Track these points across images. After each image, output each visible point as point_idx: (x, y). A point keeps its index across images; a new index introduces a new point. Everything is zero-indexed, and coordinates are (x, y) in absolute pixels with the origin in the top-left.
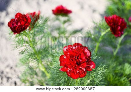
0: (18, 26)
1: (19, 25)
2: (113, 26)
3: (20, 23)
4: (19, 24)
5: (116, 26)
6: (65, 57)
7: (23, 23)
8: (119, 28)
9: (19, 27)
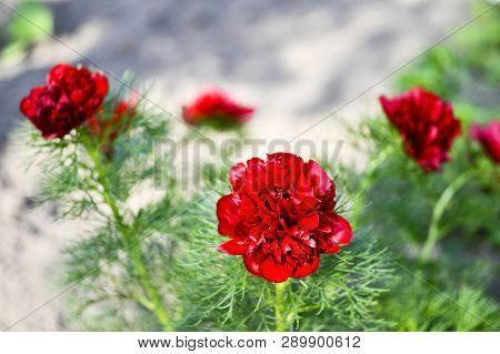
0: (58, 107)
1: (64, 105)
2: (412, 125)
3: (68, 95)
4: (64, 99)
5: (421, 127)
6: (237, 200)
7: (77, 94)
8: (434, 132)
9: (62, 110)
